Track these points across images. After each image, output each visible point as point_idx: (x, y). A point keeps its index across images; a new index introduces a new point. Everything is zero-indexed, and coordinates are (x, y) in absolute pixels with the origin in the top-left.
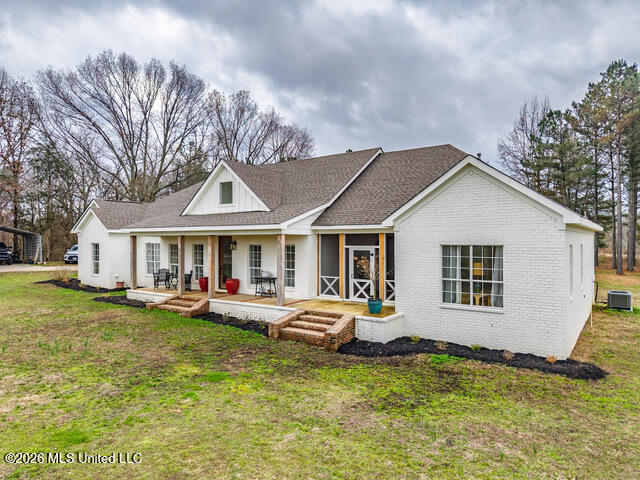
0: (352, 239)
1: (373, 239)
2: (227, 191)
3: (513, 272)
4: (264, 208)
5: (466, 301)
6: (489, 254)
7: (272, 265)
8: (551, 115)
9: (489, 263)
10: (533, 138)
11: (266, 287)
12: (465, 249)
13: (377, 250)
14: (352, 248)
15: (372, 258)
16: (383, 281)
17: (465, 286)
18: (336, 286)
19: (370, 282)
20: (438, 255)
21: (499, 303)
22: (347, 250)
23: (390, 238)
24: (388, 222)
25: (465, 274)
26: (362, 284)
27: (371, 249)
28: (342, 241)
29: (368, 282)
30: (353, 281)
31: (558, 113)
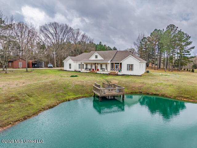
0: (115, 63)
1: (118, 63)
2: (96, 57)
3: (134, 67)
4: (103, 59)
5: (129, 70)
6: (132, 65)
7: (104, 67)
8: (144, 38)
9: (132, 66)
10: (140, 43)
11: (103, 70)
12: (130, 65)
14: (115, 65)
16: (120, 69)
17: (129, 69)
18: (113, 70)
19: (118, 69)
20: (127, 65)
21: (133, 70)
23: (121, 64)
24: (121, 62)
25: (129, 67)
27: (118, 65)
28: (114, 64)
30: (115, 69)
31: (145, 38)
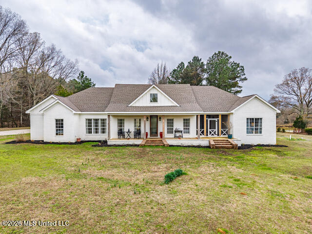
0: (209, 116)
1: (217, 116)
5: (253, 132)
6: (258, 119)
7: (178, 125)
12: (253, 119)
13: (218, 120)
14: (209, 120)
15: (217, 123)
16: (221, 130)
17: (253, 129)
19: (216, 130)
21: (261, 132)
22: (207, 120)
23: (225, 117)
24: (232, 111)
26: (213, 131)
27: (216, 119)
28: (205, 117)
29: (215, 130)
30: (209, 130)
